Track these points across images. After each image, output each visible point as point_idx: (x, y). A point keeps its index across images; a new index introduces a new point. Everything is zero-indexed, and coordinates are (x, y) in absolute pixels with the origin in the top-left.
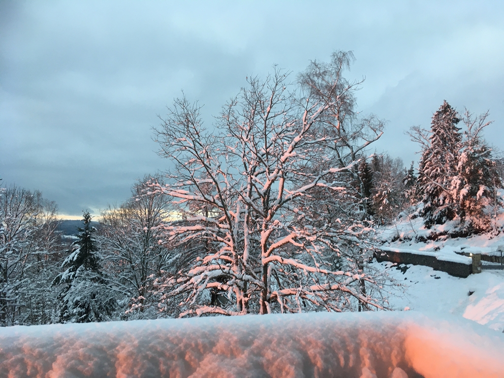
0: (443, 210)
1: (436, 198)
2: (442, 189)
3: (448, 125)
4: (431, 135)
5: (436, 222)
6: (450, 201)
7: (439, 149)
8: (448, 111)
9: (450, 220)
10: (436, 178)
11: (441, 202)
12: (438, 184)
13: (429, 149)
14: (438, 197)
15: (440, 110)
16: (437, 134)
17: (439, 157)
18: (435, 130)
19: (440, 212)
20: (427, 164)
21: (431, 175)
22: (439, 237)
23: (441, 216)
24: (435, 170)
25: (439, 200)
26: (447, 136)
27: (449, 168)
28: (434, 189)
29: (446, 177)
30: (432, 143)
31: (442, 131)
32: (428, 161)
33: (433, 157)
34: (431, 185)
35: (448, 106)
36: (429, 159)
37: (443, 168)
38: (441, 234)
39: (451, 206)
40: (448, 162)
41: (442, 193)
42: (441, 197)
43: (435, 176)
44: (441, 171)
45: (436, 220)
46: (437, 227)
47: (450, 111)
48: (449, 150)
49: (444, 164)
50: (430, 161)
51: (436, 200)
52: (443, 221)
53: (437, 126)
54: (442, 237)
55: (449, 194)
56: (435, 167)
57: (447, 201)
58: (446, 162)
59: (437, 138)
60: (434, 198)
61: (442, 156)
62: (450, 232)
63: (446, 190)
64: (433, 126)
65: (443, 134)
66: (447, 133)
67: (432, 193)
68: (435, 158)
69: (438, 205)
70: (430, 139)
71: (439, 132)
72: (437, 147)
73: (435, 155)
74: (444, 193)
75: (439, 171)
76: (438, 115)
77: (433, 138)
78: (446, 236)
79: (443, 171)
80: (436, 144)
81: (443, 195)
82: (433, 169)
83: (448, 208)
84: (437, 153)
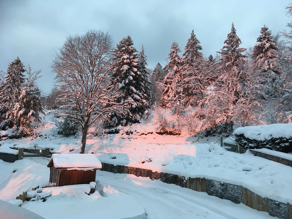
0: (7, 122)
1: (4, 114)
2: (8, 109)
3: (17, 72)
4: (6, 75)
5: (1, 129)
6: (12, 117)
7: (10, 85)
8: (19, 64)
9: (11, 128)
10: (5, 102)
11: (7, 117)
12: (6, 106)
13: (4, 84)
14: (5, 114)
15: (14, 62)
16: (10, 76)
17: (10, 90)
18: (9, 73)
19: (5, 123)
20: (1, 93)
21: (2, 100)
22: (2, 138)
23: (5, 126)
24: (6, 97)
25: (6, 116)
26: (16, 78)
27: (14, 97)
28: (4, 108)
29: (12, 103)
30: (7, 80)
31: (13, 75)
32: (2, 91)
33: (6, 89)
34: (2, 106)
35: (20, 61)
36: (3, 90)
37: (11, 97)
38: (4, 136)
39: (12, 120)
40: (15, 94)
41: (8, 112)
42: (7, 114)
43: (6, 101)
44: (9, 98)
45: (2, 128)
46: (2, 132)
47: (20, 64)
48: (16, 87)
49: (12, 94)
50: (4, 91)
51: (4, 115)
52: (6, 129)
53: (11, 71)
54: (4, 138)
55: (12, 113)
56: (6, 95)
57: (10, 117)
58: (13, 93)
59: (10, 78)
60: (3, 114)
61: (11, 89)
62: (9, 135)
63: (10, 110)
64: (9, 70)
65: (14, 77)
66: (16, 76)
67: (2, 111)
68: (7, 90)
69: (4, 119)
70: (6, 77)
71: (12, 75)
72: (9, 83)
73: (7, 88)
74: (9, 112)
75: (8, 98)
76: (13, 64)
77: (7, 77)
78: (6, 137)
79: (10, 98)
80: (8, 82)
81: (9, 113)
82: (5, 97)
83: (10, 121)
84: (9, 87)
